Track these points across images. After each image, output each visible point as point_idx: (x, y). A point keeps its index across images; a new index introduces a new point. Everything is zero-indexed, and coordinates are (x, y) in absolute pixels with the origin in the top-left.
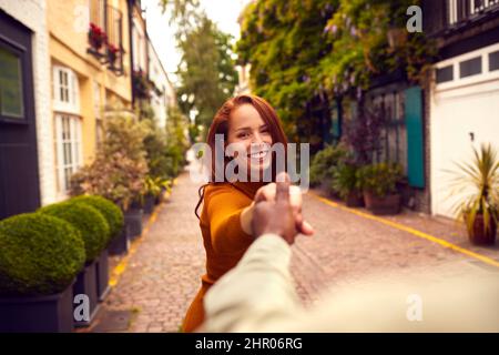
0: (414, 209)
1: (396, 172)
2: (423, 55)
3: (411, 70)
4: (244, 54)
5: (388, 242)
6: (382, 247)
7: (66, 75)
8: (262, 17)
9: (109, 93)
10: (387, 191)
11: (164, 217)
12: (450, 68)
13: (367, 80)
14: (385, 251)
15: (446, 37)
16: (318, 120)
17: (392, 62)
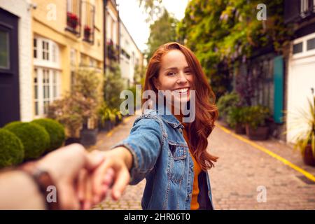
0: (277, 137)
1: (265, 112)
2: (285, 35)
3: (276, 45)
4: (182, 33)
5: (249, 159)
6: (243, 162)
7: (48, 44)
8: (194, 9)
9: (84, 56)
10: (259, 125)
11: (116, 134)
12: (301, 44)
13: (249, 51)
14: (244, 165)
15: (299, 23)
16: (225, 76)
17: (264, 39)
